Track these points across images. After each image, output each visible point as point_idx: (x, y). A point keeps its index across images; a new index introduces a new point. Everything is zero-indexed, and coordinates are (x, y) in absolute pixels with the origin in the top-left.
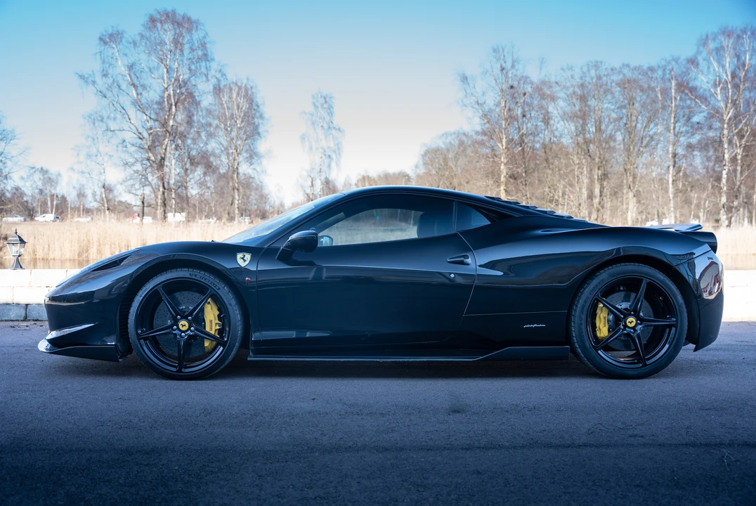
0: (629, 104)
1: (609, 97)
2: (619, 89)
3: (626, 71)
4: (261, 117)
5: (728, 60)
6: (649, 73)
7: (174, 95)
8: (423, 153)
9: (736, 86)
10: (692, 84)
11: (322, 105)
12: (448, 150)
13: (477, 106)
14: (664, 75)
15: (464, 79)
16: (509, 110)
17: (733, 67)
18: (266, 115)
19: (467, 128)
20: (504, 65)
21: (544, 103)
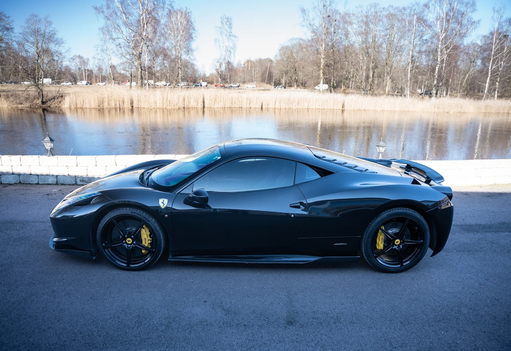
0: (391, 28)
1: (381, 23)
2: (386, 19)
3: (390, 9)
4: (194, 29)
5: (445, 6)
6: (403, 11)
7: (146, 19)
8: (280, 48)
9: (448, 21)
10: (425, 18)
11: (226, 22)
12: (293, 48)
13: (309, 26)
14: (411, 12)
15: (303, 11)
16: (327, 29)
17: (447, 10)
18: (196, 28)
19: (304, 38)
20: (325, 4)
21: (346, 25)
